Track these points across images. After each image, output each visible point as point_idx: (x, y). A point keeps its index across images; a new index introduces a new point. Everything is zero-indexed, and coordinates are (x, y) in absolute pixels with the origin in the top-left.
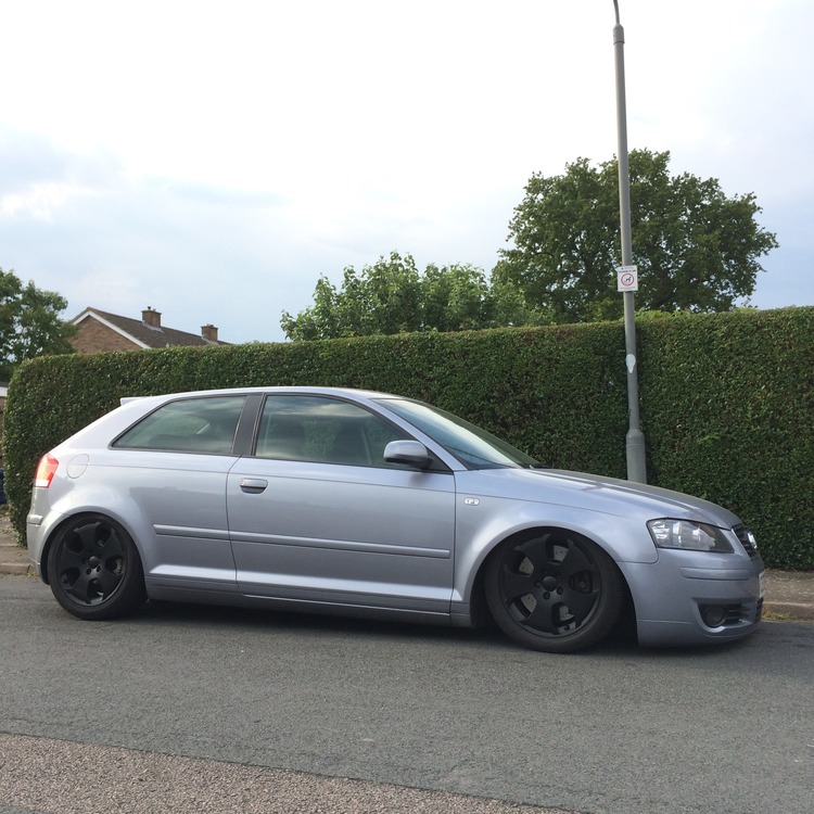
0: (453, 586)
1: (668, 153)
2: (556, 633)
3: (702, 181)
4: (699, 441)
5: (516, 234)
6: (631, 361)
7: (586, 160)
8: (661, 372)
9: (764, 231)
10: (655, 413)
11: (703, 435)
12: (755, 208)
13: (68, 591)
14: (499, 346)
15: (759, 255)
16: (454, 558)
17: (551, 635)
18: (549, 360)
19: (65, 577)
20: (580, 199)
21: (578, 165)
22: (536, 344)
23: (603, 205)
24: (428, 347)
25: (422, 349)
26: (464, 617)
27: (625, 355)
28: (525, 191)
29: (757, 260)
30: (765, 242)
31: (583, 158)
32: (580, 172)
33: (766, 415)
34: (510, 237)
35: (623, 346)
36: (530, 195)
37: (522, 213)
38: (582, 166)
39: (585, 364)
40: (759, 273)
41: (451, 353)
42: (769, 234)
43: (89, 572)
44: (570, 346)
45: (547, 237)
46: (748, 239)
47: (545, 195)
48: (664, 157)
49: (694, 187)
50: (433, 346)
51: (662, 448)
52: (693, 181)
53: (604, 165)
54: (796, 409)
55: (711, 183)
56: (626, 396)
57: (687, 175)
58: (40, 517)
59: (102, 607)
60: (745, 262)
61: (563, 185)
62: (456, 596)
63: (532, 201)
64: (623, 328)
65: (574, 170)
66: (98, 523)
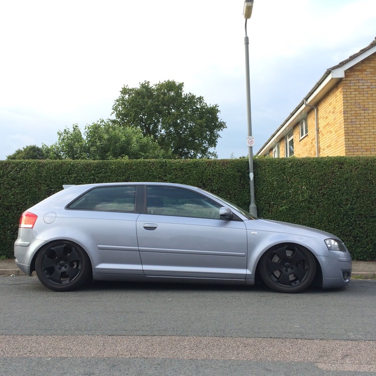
0: (246, 268)
1: (183, 83)
2: (291, 285)
3: (197, 97)
4: (281, 209)
5: (116, 112)
6: (251, 175)
7: (148, 82)
8: (264, 180)
9: (221, 121)
10: (261, 197)
11: (282, 206)
12: (218, 111)
13: (49, 278)
14: (196, 166)
15: (219, 130)
16: (247, 257)
17: (289, 286)
18: (219, 173)
19: (46, 271)
20: (146, 99)
21: (145, 84)
22: (213, 167)
23: (156, 103)
24: (164, 166)
25: (161, 167)
26: (252, 281)
27: (249, 173)
28: (120, 93)
29: (218, 132)
30: (222, 126)
31: (147, 81)
32: (145, 87)
33: (307, 199)
34: (112, 113)
35: (248, 168)
36: (122, 95)
37: (117, 103)
38: (147, 85)
39: (234, 176)
40: (219, 138)
41: (175, 169)
42: (223, 122)
43: (60, 268)
44: (228, 168)
45: (131, 115)
46: (215, 124)
47: (129, 96)
48: (181, 85)
49: (193, 99)
50: (166, 166)
51: (264, 212)
52: (193, 97)
53: (156, 85)
54: (318, 197)
55: (200, 98)
56: (249, 189)
57: (190, 94)
58: (29, 243)
59: (69, 285)
60: (213, 133)
61: (138, 93)
62: (248, 272)
63: (123, 98)
64: (248, 162)
65: (143, 86)
66: (65, 245)
